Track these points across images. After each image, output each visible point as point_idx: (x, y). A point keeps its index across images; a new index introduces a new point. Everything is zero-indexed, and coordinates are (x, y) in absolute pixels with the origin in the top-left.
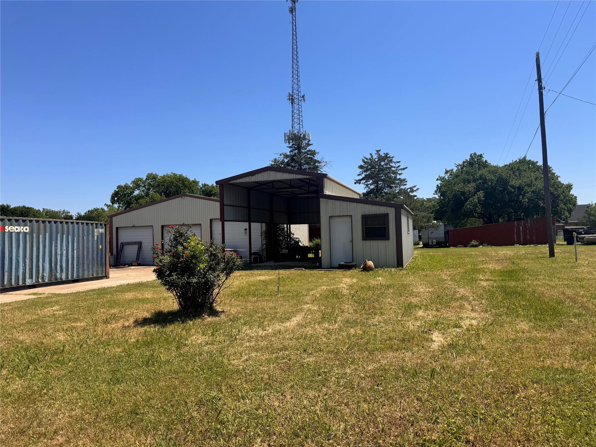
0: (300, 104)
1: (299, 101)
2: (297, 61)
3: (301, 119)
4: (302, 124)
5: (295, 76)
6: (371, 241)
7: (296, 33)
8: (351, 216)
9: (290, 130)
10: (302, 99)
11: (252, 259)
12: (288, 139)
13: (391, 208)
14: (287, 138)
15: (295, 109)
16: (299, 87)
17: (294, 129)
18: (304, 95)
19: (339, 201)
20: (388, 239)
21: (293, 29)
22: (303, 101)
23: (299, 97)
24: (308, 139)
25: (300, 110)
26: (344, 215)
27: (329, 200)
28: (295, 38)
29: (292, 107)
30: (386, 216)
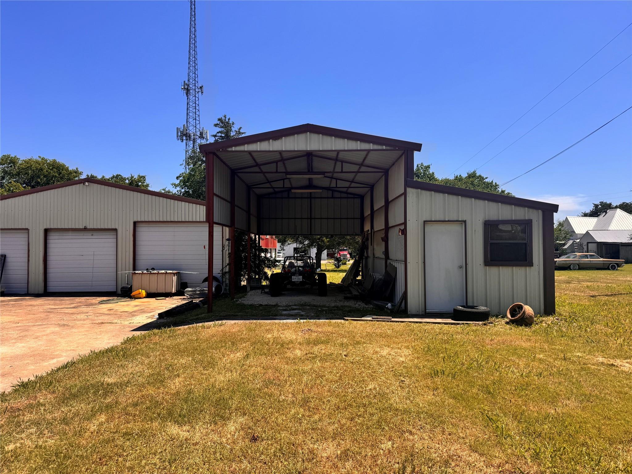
0: (197, 96)
1: (196, 93)
2: (195, 47)
3: (197, 113)
4: (198, 120)
5: (191, 63)
6: (501, 267)
7: (195, 14)
8: (465, 222)
9: (184, 125)
10: (200, 90)
11: (214, 289)
12: (181, 136)
13: (535, 211)
14: (179, 134)
15: (191, 101)
16: (196, 76)
17: (188, 125)
18: (202, 86)
19: (441, 195)
20: (531, 264)
21: (191, 9)
22: (200, 93)
23: (196, 87)
24: (206, 138)
25: (197, 102)
26: (451, 219)
27: (424, 192)
28: (193, 19)
29: (188, 99)
30: (527, 224)
